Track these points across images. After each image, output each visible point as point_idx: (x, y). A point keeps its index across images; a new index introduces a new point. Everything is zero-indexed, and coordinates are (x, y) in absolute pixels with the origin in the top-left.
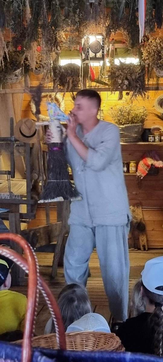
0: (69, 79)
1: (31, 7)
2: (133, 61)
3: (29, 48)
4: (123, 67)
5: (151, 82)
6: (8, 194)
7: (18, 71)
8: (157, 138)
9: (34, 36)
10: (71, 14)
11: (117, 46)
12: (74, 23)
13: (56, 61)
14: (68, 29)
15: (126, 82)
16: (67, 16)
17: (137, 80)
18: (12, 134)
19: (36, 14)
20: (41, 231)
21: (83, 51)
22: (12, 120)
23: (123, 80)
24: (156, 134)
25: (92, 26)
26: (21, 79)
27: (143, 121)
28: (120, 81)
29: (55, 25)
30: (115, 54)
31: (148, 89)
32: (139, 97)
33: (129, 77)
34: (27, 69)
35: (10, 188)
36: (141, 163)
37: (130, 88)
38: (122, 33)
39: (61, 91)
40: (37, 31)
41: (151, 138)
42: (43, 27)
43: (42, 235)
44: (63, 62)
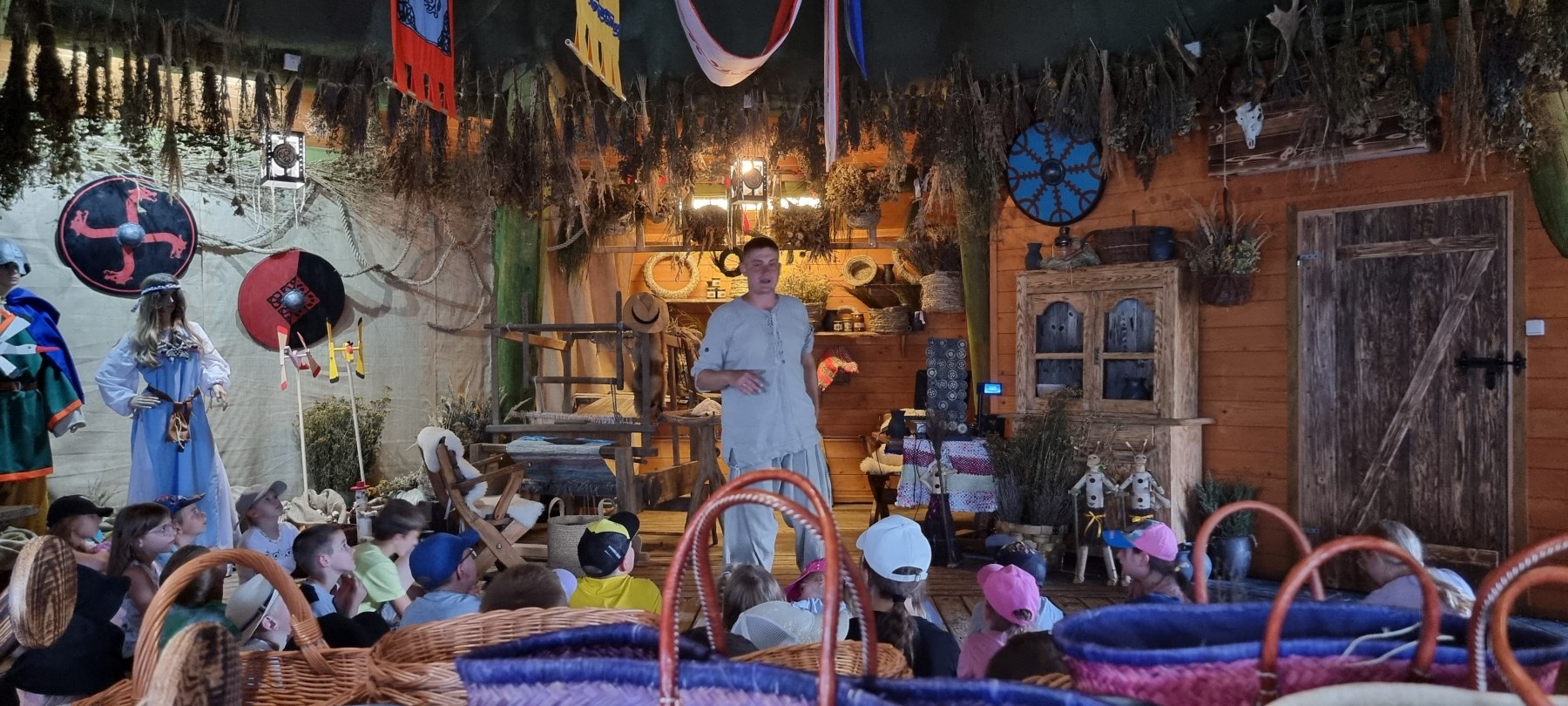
0: (710, 231)
1: (649, 114)
2: (810, 202)
3: (646, 179)
4: (794, 212)
5: (839, 236)
6: (613, 415)
7: (626, 217)
8: (847, 325)
9: (653, 161)
10: (715, 126)
11: (784, 177)
12: (719, 140)
13: (687, 201)
14: (710, 149)
15: (800, 236)
16: (708, 128)
17: (817, 233)
18: (619, 318)
19: (658, 126)
20: (666, 476)
21: (732, 186)
22: (619, 295)
23: (794, 233)
24: (846, 318)
25: (748, 146)
26: (632, 230)
27: (824, 298)
28: (790, 234)
29: (690, 143)
30: (782, 190)
31: (836, 247)
32: (821, 260)
33: (804, 228)
34: (640, 214)
35: (615, 406)
36: (822, 365)
37: (806, 244)
38: (795, 158)
39: (696, 249)
40: (659, 153)
41: (837, 326)
42: (671, 145)
43: (668, 484)
44: (698, 204)
